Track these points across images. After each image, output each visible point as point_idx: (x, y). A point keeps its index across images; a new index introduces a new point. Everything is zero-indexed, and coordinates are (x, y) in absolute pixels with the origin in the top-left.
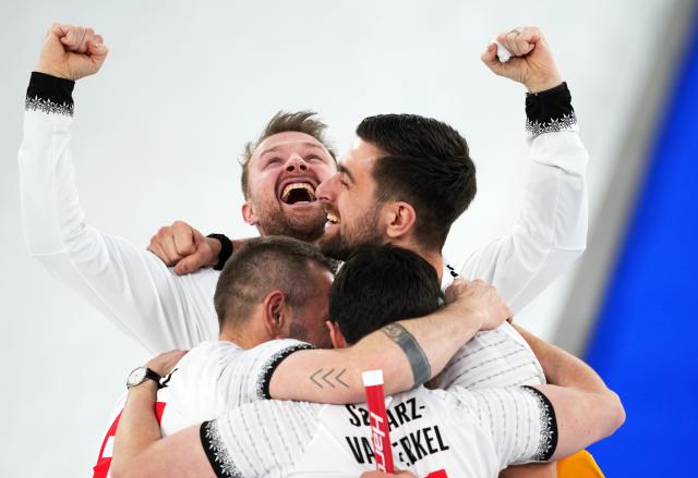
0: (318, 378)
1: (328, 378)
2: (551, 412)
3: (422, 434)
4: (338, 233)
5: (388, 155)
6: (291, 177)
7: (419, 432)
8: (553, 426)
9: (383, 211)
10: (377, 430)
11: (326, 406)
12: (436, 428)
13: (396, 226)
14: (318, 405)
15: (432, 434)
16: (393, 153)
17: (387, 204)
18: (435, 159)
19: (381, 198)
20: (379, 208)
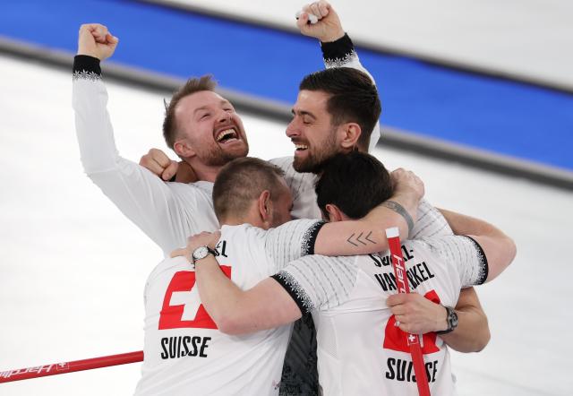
0: (353, 240)
1: (360, 239)
2: (482, 252)
3: (416, 268)
4: (310, 155)
5: (333, 95)
6: (224, 126)
7: (414, 267)
8: (485, 261)
9: (338, 132)
10: (398, 266)
11: (357, 257)
12: (424, 264)
13: (348, 140)
14: (352, 258)
15: (422, 268)
16: (335, 93)
17: (340, 127)
18: (363, 90)
19: (336, 124)
20: (336, 131)
